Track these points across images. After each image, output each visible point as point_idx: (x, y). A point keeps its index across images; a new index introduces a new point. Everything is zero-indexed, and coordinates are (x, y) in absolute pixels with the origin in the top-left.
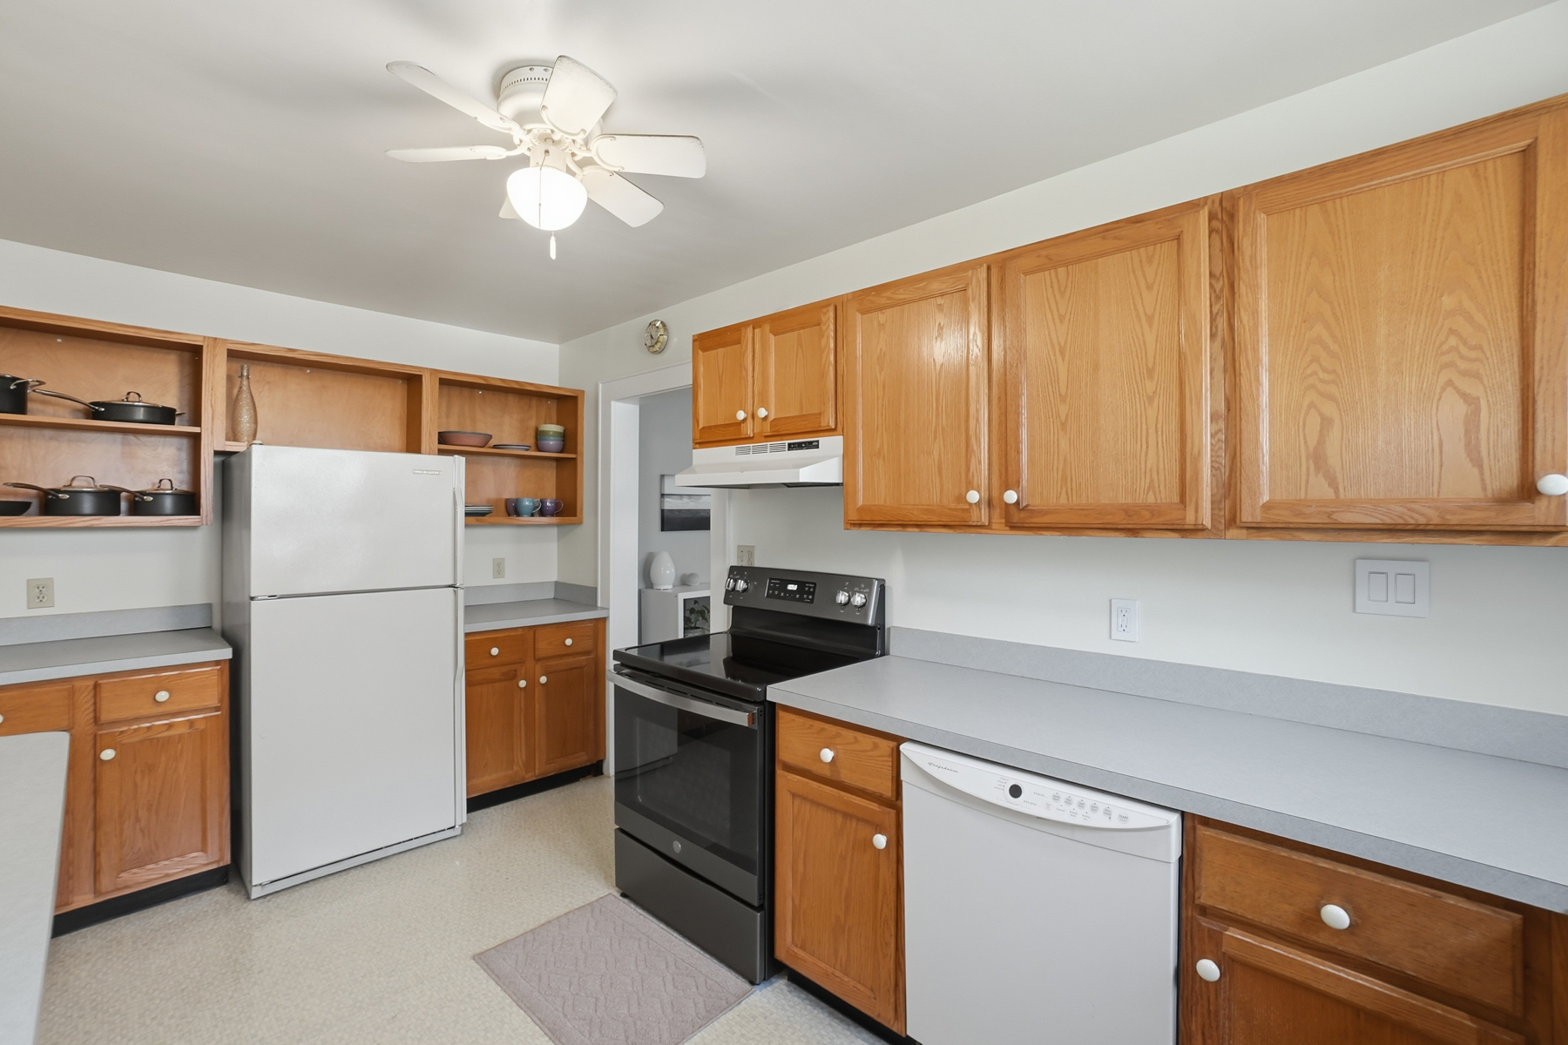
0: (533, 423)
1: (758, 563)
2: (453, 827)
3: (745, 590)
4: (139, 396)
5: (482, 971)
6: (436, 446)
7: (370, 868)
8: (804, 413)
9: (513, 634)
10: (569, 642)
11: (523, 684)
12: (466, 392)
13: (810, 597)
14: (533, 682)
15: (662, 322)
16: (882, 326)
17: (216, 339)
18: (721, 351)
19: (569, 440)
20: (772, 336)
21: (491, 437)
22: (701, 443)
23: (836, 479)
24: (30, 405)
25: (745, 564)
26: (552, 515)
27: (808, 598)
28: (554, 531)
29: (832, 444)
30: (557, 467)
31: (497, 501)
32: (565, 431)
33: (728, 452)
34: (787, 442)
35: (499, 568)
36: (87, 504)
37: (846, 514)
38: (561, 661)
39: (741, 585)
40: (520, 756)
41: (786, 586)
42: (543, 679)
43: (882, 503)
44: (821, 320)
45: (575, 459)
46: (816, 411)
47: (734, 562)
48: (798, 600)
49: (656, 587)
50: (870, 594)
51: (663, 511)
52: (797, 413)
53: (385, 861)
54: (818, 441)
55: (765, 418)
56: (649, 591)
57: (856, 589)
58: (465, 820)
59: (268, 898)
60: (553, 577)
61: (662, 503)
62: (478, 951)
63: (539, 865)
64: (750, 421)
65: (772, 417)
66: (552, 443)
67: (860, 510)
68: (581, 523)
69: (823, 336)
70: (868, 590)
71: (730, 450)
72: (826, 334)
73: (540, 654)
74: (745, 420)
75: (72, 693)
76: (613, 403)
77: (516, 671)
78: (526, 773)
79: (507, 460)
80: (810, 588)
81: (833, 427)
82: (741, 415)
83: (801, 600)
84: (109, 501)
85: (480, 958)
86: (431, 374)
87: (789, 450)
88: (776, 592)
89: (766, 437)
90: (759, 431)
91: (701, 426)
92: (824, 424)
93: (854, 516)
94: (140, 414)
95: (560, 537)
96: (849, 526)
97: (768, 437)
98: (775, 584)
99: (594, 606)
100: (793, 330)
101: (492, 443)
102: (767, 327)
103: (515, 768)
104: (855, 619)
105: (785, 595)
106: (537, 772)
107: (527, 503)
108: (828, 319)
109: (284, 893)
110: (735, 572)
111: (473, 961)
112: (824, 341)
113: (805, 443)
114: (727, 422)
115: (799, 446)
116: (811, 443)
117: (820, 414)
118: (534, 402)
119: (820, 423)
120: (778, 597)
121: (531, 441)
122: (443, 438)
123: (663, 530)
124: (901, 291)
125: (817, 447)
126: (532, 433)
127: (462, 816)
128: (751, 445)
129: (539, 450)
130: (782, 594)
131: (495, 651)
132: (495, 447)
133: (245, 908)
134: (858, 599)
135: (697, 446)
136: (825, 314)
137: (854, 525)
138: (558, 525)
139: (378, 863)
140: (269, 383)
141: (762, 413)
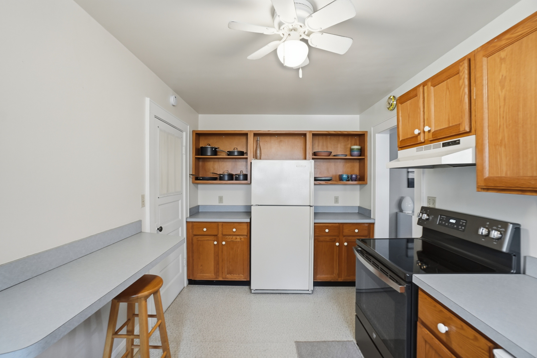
0: (349, 146)
1: (438, 206)
2: (308, 290)
3: (427, 219)
4: (237, 148)
5: (295, 349)
6: (311, 157)
7: (282, 295)
8: (451, 125)
9: (334, 225)
10: (356, 231)
11: (337, 244)
12: (324, 137)
13: (463, 228)
14: (341, 244)
15: (393, 96)
17: (251, 131)
18: (408, 102)
19: (362, 152)
20: (432, 88)
21: (331, 152)
22: (402, 148)
23: (470, 162)
24: (218, 153)
25: (431, 206)
26: (356, 181)
27: (461, 228)
28: (358, 187)
29: (468, 141)
30: (359, 162)
31: (336, 176)
32: (361, 148)
33: (412, 151)
34: (441, 143)
35: (336, 200)
36: (226, 178)
37: (477, 183)
38: (354, 238)
39: (425, 216)
40: (336, 271)
41: (449, 220)
42: (346, 244)
43: (504, 175)
44: (459, 70)
45: (364, 159)
46: (458, 123)
47: (426, 205)
48: (455, 228)
49: (404, 212)
50: (505, 232)
51: (408, 179)
52: (447, 126)
53: (287, 294)
54: (459, 140)
55: (429, 131)
56: (401, 213)
57: (495, 228)
58: (312, 289)
59: (256, 294)
60: (358, 204)
61: (408, 175)
62: (298, 341)
63: (332, 316)
64: (422, 135)
65: (433, 130)
66: (356, 153)
67: (486, 180)
68: (366, 184)
69: (461, 78)
70: (503, 230)
71: (414, 149)
72: (463, 77)
73: (344, 234)
74: (419, 134)
75: (218, 225)
76: (377, 135)
77: (335, 239)
78: (339, 278)
79: (339, 160)
80: (463, 223)
81: (468, 131)
82: (417, 132)
83: (457, 229)
84: (231, 177)
85: (297, 343)
86: (309, 132)
87: (443, 147)
88: (444, 223)
89: (431, 141)
90: (427, 138)
91: (401, 139)
92: (462, 130)
93: (482, 184)
94: (236, 154)
95: (361, 189)
96: (480, 189)
97: (432, 141)
98: (443, 218)
99: (369, 217)
100: (444, 81)
101: (333, 154)
102: (429, 84)
103: (334, 275)
104: (494, 245)
105: (448, 224)
106: (343, 279)
107: (345, 176)
108: (464, 68)
109: (259, 294)
110: (424, 210)
111: (295, 343)
112: (461, 82)
113: (451, 142)
114: (412, 136)
115: (448, 144)
116: (455, 141)
117: (459, 124)
118: (350, 138)
119: (459, 129)
120: (444, 225)
121: (348, 153)
122: (315, 154)
123: (408, 187)
125: (459, 143)
126: (349, 149)
127: (312, 287)
128: (423, 146)
129: (351, 155)
130: (447, 224)
131: (327, 231)
132: (334, 156)
133: (250, 295)
134: (495, 234)
135: (400, 149)
136: (461, 66)
137: (484, 189)
138: (360, 184)
139: (285, 294)
140: (267, 141)
141: (427, 129)
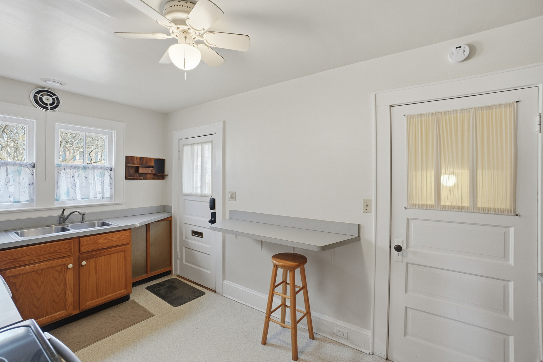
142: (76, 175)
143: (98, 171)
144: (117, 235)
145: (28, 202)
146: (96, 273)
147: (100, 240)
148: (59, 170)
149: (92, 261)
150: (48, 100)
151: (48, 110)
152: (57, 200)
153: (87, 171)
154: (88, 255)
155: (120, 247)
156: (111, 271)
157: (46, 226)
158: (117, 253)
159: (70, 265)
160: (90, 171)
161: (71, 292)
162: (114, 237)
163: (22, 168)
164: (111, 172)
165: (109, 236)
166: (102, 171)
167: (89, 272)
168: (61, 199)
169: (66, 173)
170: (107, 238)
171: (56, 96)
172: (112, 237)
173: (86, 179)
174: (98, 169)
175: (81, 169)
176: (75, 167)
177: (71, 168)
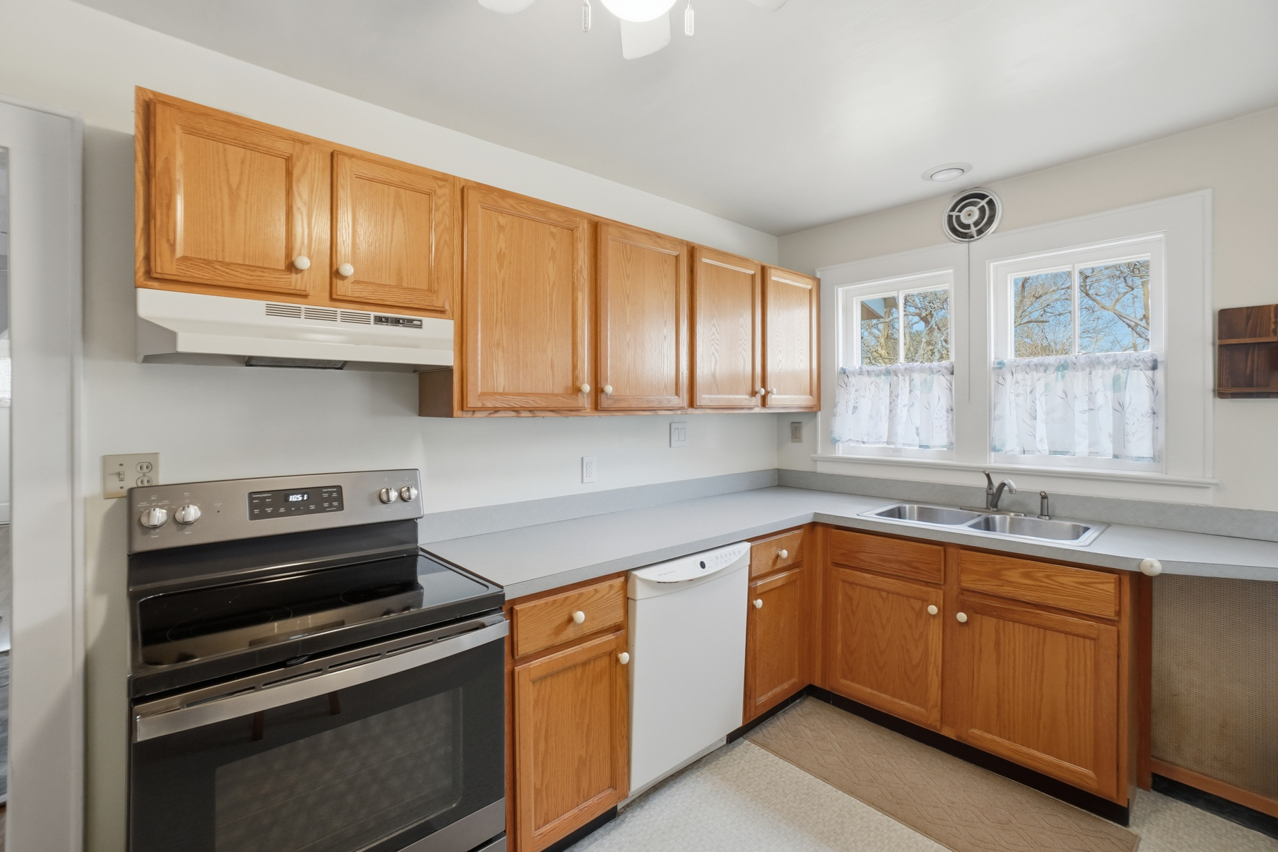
13: (335, 504)
16: (501, 228)
27: (331, 506)
29: (440, 325)
34: (373, 314)
41: (287, 498)
43: (502, 390)
44: (434, 190)
54: (420, 321)
55: (348, 277)
69: (439, 210)
74: (306, 270)
80: (331, 493)
81: (445, 309)
82: (305, 263)
87: (376, 323)
88: (269, 509)
91: (179, 253)
92: (420, 304)
98: (263, 498)
105: (287, 510)
108: (444, 194)
112: (438, 216)
113: (401, 319)
115: (392, 321)
116: (411, 321)
120: (274, 514)
124: (523, 205)
125: (419, 327)
128: (303, 307)
130: (282, 510)
142: (1040, 387)
143: (1106, 372)
144: (1069, 579)
145: (946, 449)
146: (998, 662)
147: (1008, 573)
148: (998, 376)
149: (989, 623)
150: (969, 215)
151: (973, 237)
152: (994, 449)
153: (1069, 374)
154: (977, 600)
155: (1076, 620)
156: (1042, 682)
157: (961, 509)
158: (1066, 633)
159: (934, 606)
160: (1080, 374)
161: (937, 675)
162: (1054, 578)
163: (935, 376)
164: (1154, 375)
165: (1041, 571)
166: (1120, 371)
167: (981, 649)
168: (1008, 448)
169: (1017, 382)
170: (1030, 572)
171: (987, 200)
172: (1047, 577)
173: (1064, 396)
174: (1104, 367)
175: (1052, 369)
176: (1036, 365)
177: (1028, 370)
